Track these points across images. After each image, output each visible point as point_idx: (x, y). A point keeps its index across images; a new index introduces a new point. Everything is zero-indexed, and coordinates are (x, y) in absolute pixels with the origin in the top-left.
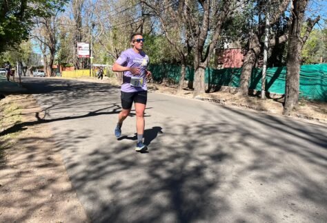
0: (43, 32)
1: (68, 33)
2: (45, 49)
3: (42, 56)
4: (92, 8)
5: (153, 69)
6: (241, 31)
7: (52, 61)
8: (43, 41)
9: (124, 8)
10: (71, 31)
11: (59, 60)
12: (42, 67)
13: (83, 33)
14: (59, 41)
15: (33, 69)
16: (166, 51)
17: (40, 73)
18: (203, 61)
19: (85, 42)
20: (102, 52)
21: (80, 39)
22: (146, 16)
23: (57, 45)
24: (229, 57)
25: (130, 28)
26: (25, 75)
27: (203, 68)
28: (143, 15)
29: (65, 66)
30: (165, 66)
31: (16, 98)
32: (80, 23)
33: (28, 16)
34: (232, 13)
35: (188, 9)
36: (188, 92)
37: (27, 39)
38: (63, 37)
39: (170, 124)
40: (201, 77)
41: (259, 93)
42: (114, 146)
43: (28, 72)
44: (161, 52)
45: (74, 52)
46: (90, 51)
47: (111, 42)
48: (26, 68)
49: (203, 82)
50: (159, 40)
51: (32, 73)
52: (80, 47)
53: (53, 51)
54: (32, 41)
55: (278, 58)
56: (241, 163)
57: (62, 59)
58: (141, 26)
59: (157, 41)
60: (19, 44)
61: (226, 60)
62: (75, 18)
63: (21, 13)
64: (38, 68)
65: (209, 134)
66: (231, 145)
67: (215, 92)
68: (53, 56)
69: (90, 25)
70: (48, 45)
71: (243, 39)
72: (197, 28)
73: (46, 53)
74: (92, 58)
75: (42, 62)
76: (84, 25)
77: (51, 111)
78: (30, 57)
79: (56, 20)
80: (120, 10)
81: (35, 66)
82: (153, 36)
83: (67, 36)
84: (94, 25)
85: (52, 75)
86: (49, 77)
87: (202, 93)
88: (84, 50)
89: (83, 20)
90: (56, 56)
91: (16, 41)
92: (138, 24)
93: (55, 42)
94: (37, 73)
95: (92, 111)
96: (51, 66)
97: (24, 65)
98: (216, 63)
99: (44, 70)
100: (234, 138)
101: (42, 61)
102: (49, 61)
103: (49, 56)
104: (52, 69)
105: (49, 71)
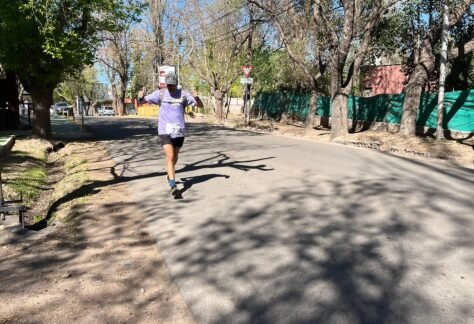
0: (111, 52)
1: (145, 53)
2: (114, 76)
3: (110, 87)
4: (178, 15)
5: (267, 99)
6: (400, 39)
7: (124, 92)
8: (111, 65)
9: (223, 13)
10: (149, 49)
11: (132, 91)
12: (110, 102)
14: (132, 65)
15: (98, 106)
16: (286, 73)
17: (108, 111)
18: (344, 86)
19: (168, 64)
20: (192, 78)
21: (161, 60)
22: (255, 23)
23: (130, 70)
24: (381, 77)
25: (231, 42)
26: (87, 114)
27: (344, 95)
28: (252, 21)
30: (284, 95)
31: (80, 147)
32: (162, 38)
33: (92, 31)
34: (387, 12)
35: (320, 9)
36: (321, 132)
37: (92, 64)
38: (138, 59)
39: (312, 179)
40: (341, 108)
41: (432, 131)
42: (238, 212)
43: (92, 109)
44: (279, 75)
45: (154, 79)
47: (205, 63)
48: (89, 104)
49: (345, 117)
50: (277, 56)
51: (96, 111)
52: (162, 72)
53: (124, 79)
54: (97, 66)
55: (461, 77)
56: (433, 237)
57: (136, 90)
58: (249, 37)
59: (274, 58)
60: (81, 71)
61: (377, 81)
62: (154, 31)
63: (83, 28)
64: (104, 103)
65: (375, 194)
66: (414, 210)
67: (362, 130)
68: (125, 86)
69: (176, 40)
70: (118, 71)
71: (404, 51)
72: (334, 37)
73: (116, 82)
75: (110, 96)
76: (166, 40)
77: (132, 165)
78: (94, 88)
80: (218, 15)
81: (100, 101)
82: (266, 52)
83: (142, 57)
84: (180, 40)
85: (124, 113)
86: (120, 116)
89: (166, 34)
90: (129, 87)
91: (77, 67)
92: (244, 35)
93: (128, 66)
94: (104, 111)
95: (189, 163)
96: (123, 99)
97: (86, 100)
98: (362, 87)
99: (114, 106)
100: (414, 200)
101: (110, 93)
102: (119, 93)
103: (119, 87)
104: (125, 105)
105: (120, 107)
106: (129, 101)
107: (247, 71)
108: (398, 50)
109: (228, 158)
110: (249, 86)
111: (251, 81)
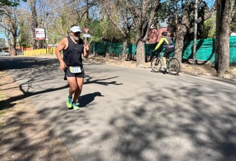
2: (9, 34)
3: (6, 40)
5: (97, 45)
6: (167, 14)
7: (15, 43)
8: (7, 28)
10: (29, 20)
11: (20, 42)
12: (6, 49)
13: (38, 21)
14: (19, 28)
17: (6, 53)
18: (142, 38)
19: (40, 27)
21: (37, 26)
23: (18, 31)
28: (88, 4)
29: (25, 47)
32: (36, 15)
38: (22, 25)
45: (32, 36)
46: (45, 34)
47: (61, 27)
49: (143, 54)
52: (38, 32)
53: (15, 35)
57: (22, 41)
62: (31, 9)
64: (4, 49)
68: (15, 40)
70: (11, 31)
71: (169, 20)
73: (10, 37)
74: (47, 39)
75: (7, 45)
76: (38, 14)
77: (33, 84)
79: (16, 12)
80: (67, 2)
81: (2, 48)
82: (95, 20)
83: (25, 24)
84: (47, 14)
85: (16, 54)
86: (13, 56)
87: (143, 63)
88: (40, 34)
90: (18, 40)
92: (84, 11)
93: (17, 28)
94: (3, 53)
96: (15, 46)
99: (9, 50)
102: (13, 43)
103: (12, 40)
104: (16, 50)
105: (13, 51)
106: (19, 48)
107: (87, 31)
108: (166, 20)
109: (91, 78)
110: (88, 38)
111: (89, 36)
